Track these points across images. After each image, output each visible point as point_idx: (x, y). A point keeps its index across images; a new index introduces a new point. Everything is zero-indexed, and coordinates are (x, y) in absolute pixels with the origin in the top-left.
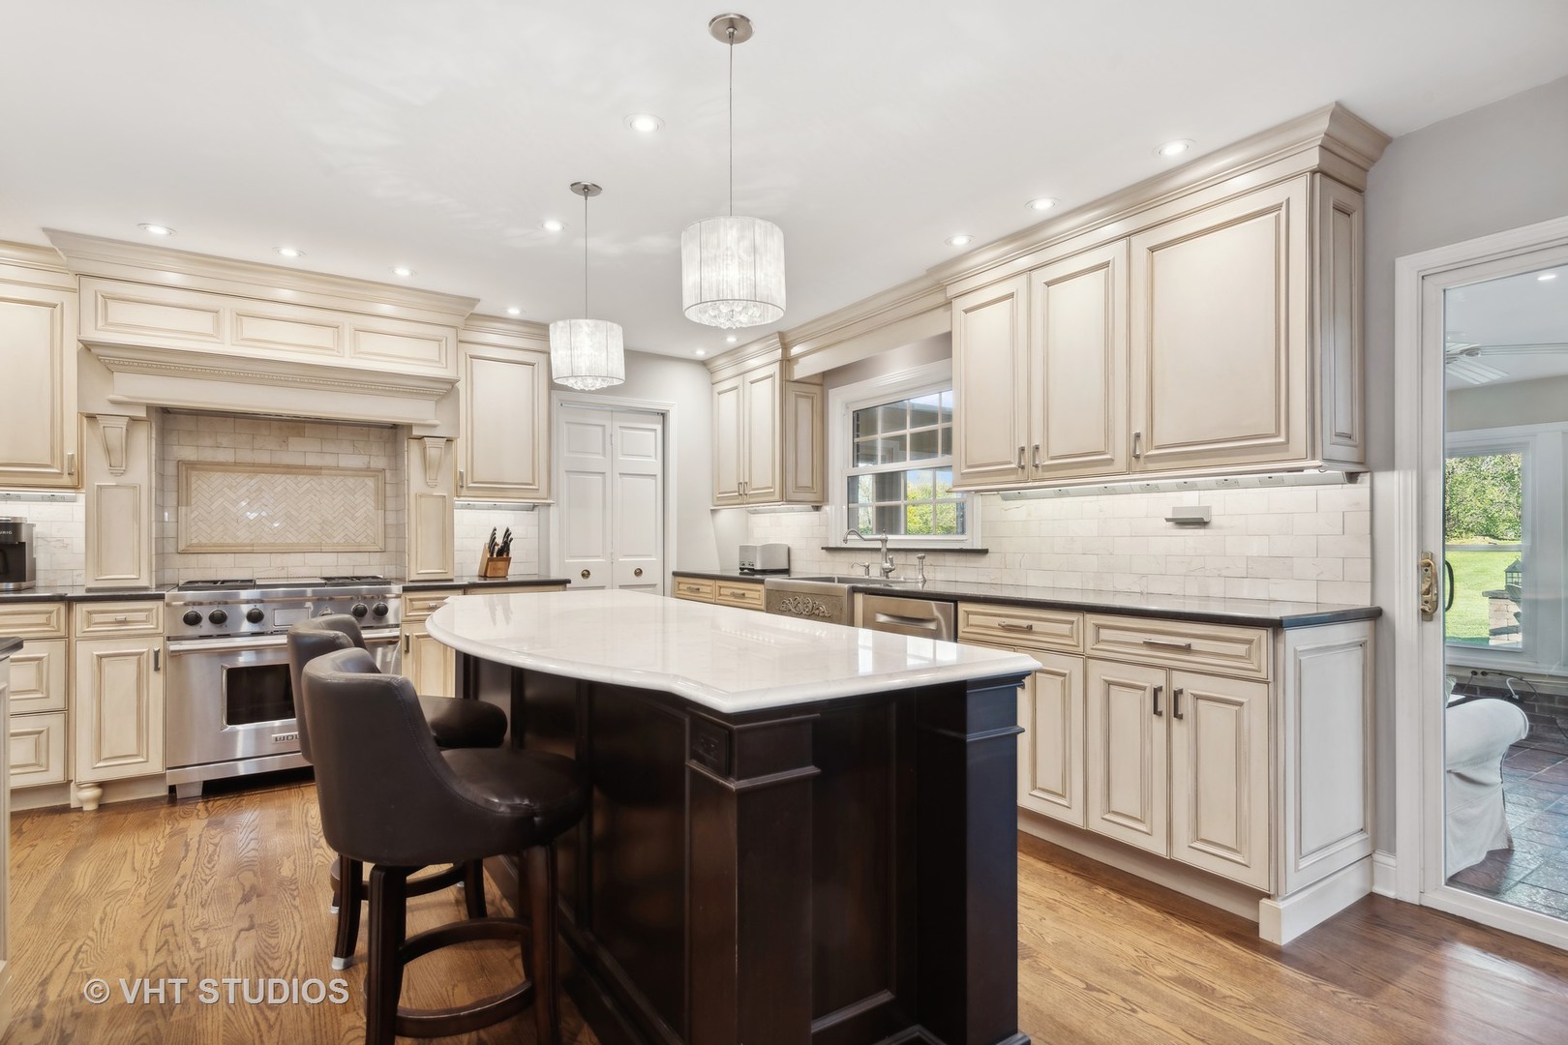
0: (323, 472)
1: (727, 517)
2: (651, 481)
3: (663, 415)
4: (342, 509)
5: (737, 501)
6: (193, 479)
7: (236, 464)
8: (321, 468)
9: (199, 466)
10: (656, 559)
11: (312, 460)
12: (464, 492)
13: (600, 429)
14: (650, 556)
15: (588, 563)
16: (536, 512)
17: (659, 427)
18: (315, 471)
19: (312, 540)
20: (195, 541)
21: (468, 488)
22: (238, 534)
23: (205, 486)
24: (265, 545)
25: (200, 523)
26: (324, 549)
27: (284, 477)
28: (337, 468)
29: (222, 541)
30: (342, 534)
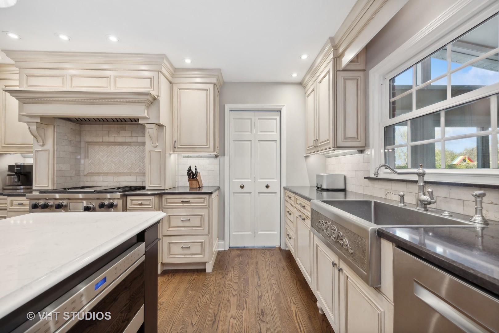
0: (132, 144)
1: (314, 159)
2: (274, 143)
3: (280, 111)
4: (139, 158)
5: (314, 151)
6: (90, 149)
7: (103, 142)
8: (130, 143)
9: (91, 144)
10: (276, 180)
11: (128, 140)
12: (176, 150)
13: (249, 121)
14: (273, 179)
15: (244, 181)
16: (218, 159)
17: (278, 118)
18: (129, 144)
19: (128, 171)
20: (90, 171)
21: (178, 148)
22: (104, 169)
23: (93, 151)
24: (112, 173)
25: (91, 165)
26: (132, 174)
27: (119, 147)
28: (137, 142)
29: (98, 171)
30: (139, 169)
